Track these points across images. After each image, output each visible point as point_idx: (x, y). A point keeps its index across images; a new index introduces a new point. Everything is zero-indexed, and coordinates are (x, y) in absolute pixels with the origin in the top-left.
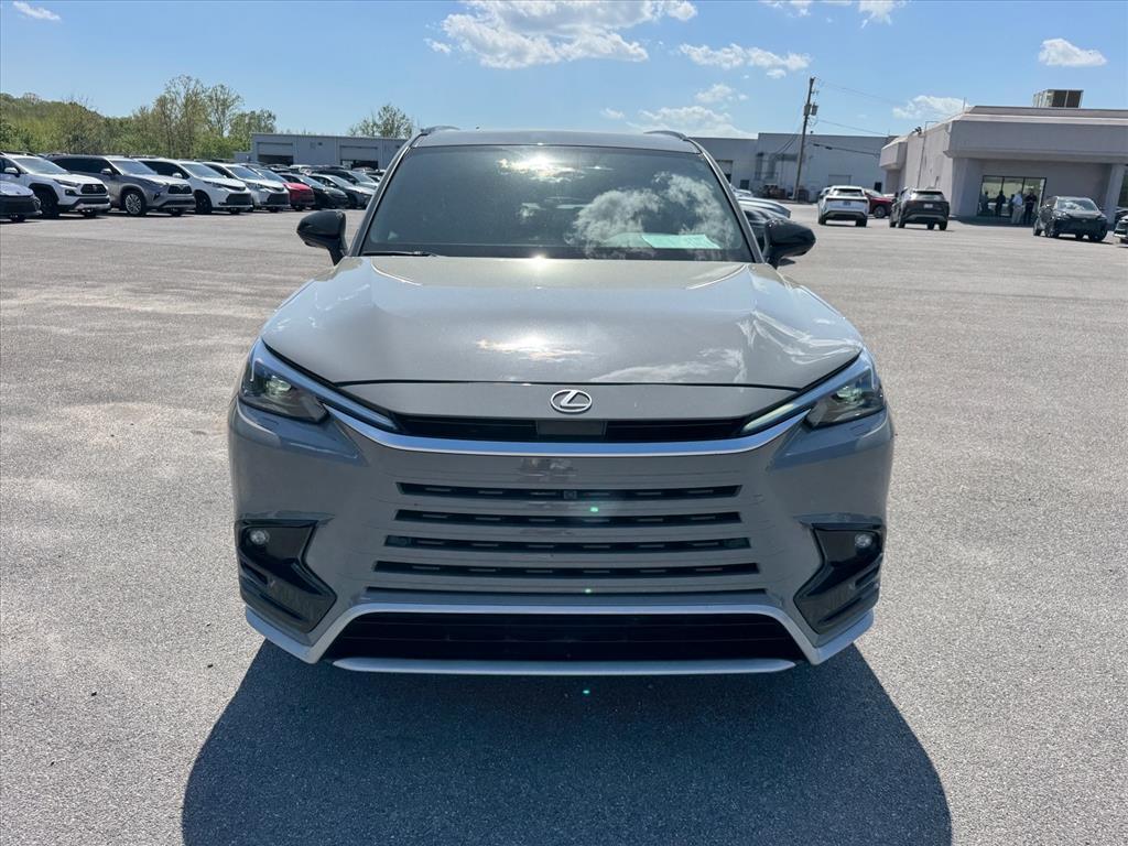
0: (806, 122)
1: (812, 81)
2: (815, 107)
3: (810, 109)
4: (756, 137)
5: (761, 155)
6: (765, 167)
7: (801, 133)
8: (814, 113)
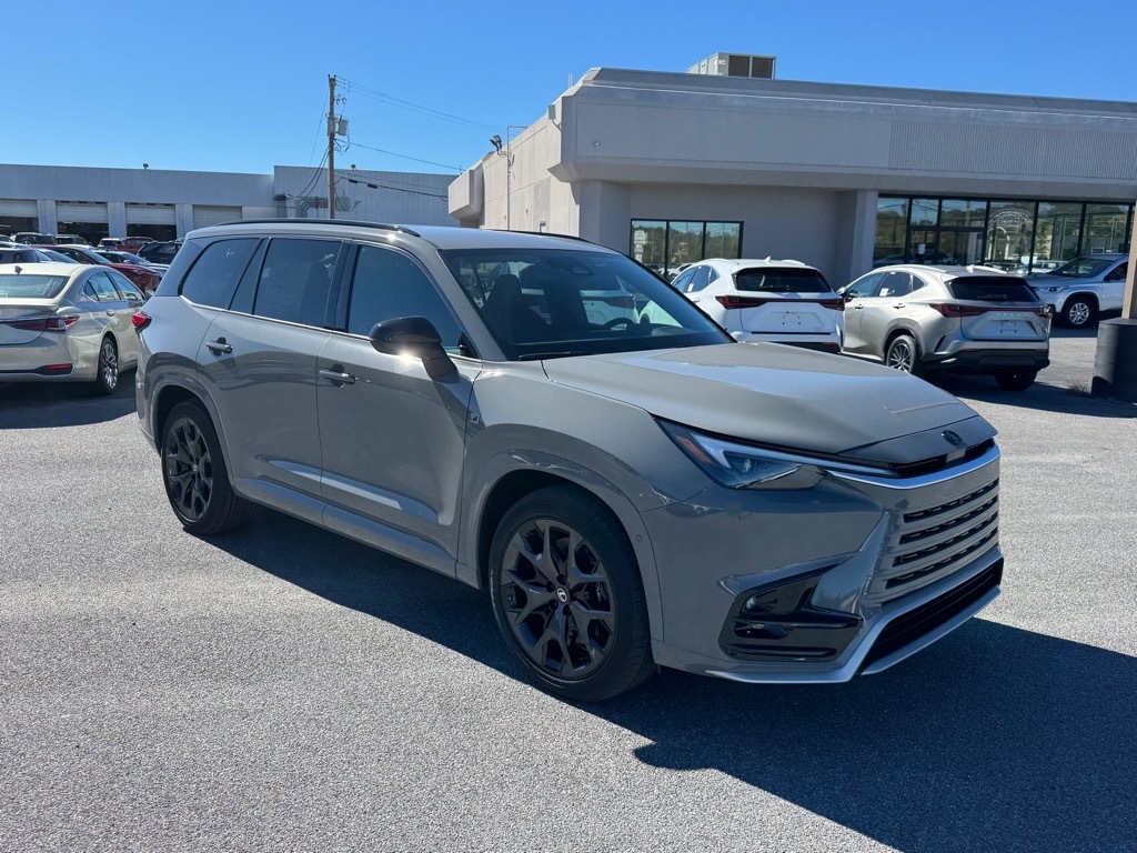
0: (331, 144)
1: (332, 82)
2: (343, 123)
3: (336, 128)
4: (271, 172)
5: (282, 198)
6: (292, 216)
7: (327, 166)
8: (342, 132)
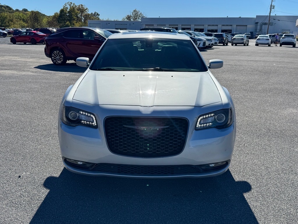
0: (271, 11)
3: (272, 7)
4: (255, 17)
5: (257, 23)
6: (259, 27)
8: (273, 8)
